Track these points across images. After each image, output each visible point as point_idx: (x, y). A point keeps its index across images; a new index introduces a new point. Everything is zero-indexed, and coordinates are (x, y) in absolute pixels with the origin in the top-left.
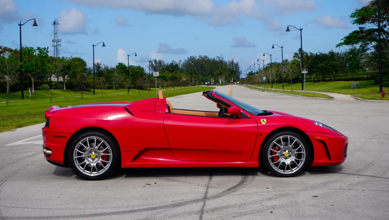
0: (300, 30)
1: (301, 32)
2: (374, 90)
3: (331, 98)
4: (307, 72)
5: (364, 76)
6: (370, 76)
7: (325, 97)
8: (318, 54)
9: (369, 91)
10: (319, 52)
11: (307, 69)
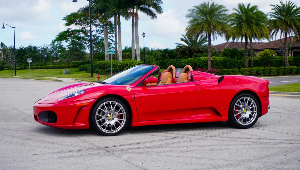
0: (13, 28)
1: (14, 29)
2: (85, 75)
3: (60, 81)
4: (31, 61)
5: (65, 65)
6: (71, 65)
7: (54, 80)
8: (21, 47)
9: (82, 76)
10: (22, 46)
11: (31, 59)
